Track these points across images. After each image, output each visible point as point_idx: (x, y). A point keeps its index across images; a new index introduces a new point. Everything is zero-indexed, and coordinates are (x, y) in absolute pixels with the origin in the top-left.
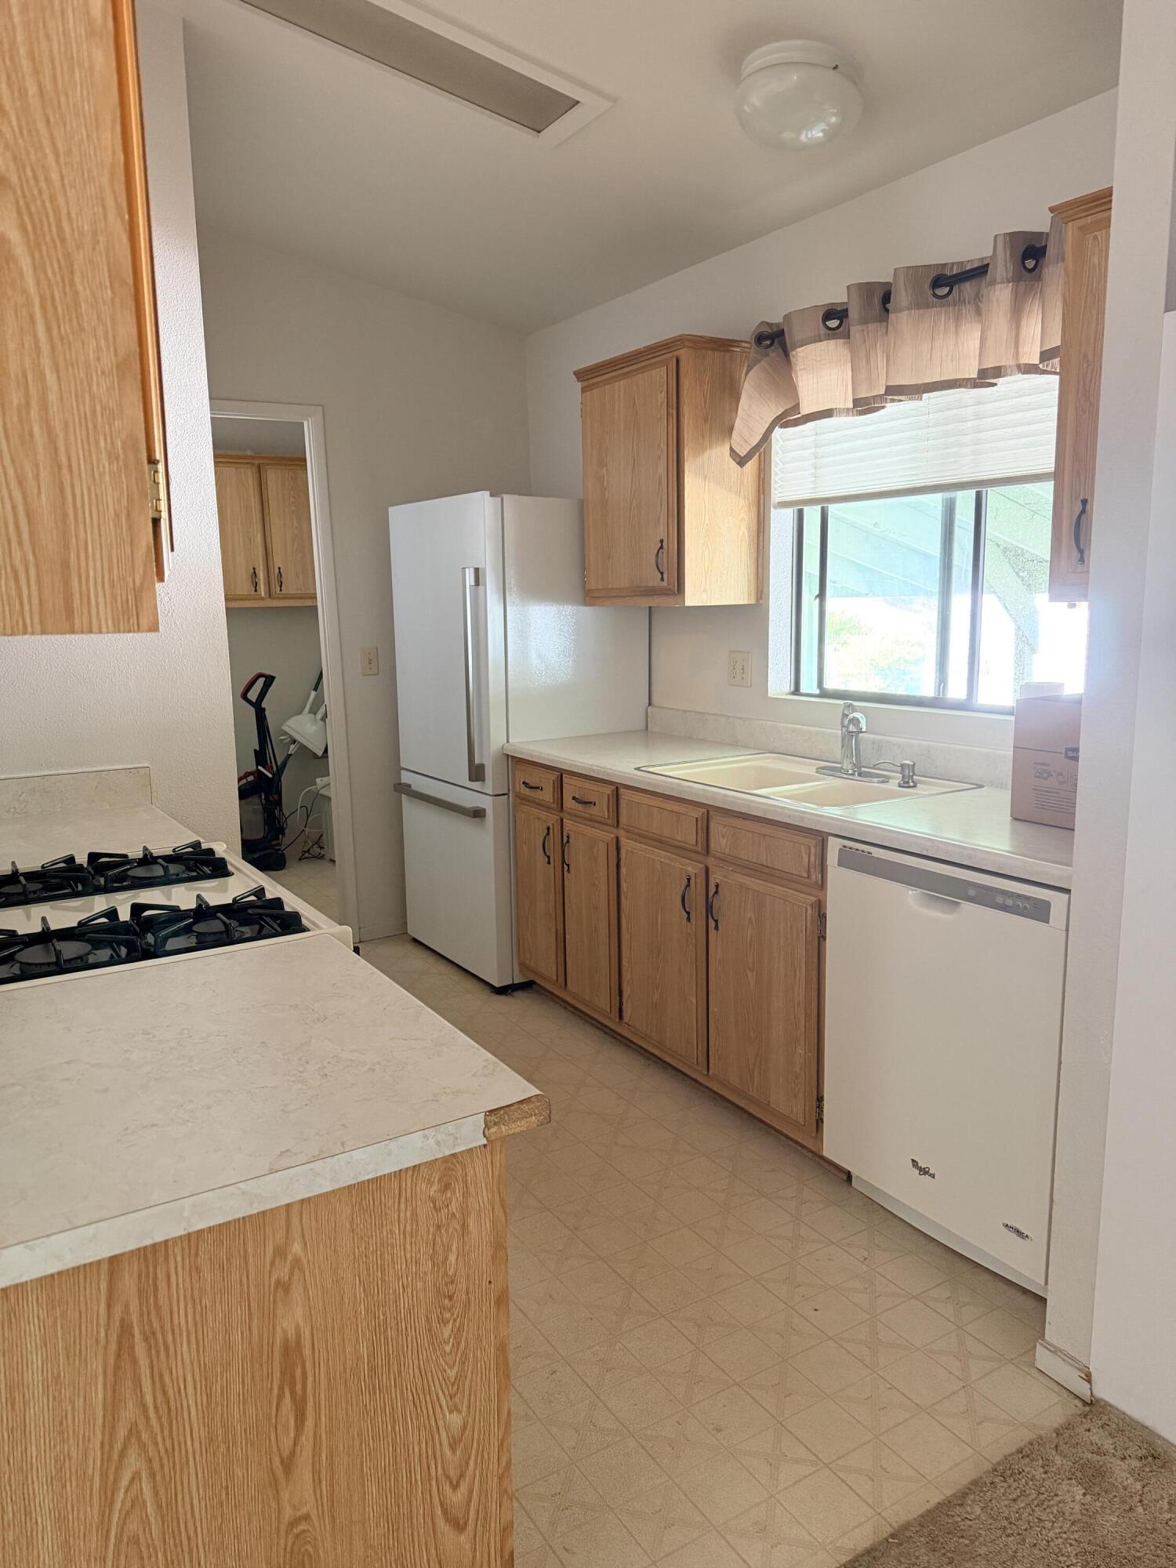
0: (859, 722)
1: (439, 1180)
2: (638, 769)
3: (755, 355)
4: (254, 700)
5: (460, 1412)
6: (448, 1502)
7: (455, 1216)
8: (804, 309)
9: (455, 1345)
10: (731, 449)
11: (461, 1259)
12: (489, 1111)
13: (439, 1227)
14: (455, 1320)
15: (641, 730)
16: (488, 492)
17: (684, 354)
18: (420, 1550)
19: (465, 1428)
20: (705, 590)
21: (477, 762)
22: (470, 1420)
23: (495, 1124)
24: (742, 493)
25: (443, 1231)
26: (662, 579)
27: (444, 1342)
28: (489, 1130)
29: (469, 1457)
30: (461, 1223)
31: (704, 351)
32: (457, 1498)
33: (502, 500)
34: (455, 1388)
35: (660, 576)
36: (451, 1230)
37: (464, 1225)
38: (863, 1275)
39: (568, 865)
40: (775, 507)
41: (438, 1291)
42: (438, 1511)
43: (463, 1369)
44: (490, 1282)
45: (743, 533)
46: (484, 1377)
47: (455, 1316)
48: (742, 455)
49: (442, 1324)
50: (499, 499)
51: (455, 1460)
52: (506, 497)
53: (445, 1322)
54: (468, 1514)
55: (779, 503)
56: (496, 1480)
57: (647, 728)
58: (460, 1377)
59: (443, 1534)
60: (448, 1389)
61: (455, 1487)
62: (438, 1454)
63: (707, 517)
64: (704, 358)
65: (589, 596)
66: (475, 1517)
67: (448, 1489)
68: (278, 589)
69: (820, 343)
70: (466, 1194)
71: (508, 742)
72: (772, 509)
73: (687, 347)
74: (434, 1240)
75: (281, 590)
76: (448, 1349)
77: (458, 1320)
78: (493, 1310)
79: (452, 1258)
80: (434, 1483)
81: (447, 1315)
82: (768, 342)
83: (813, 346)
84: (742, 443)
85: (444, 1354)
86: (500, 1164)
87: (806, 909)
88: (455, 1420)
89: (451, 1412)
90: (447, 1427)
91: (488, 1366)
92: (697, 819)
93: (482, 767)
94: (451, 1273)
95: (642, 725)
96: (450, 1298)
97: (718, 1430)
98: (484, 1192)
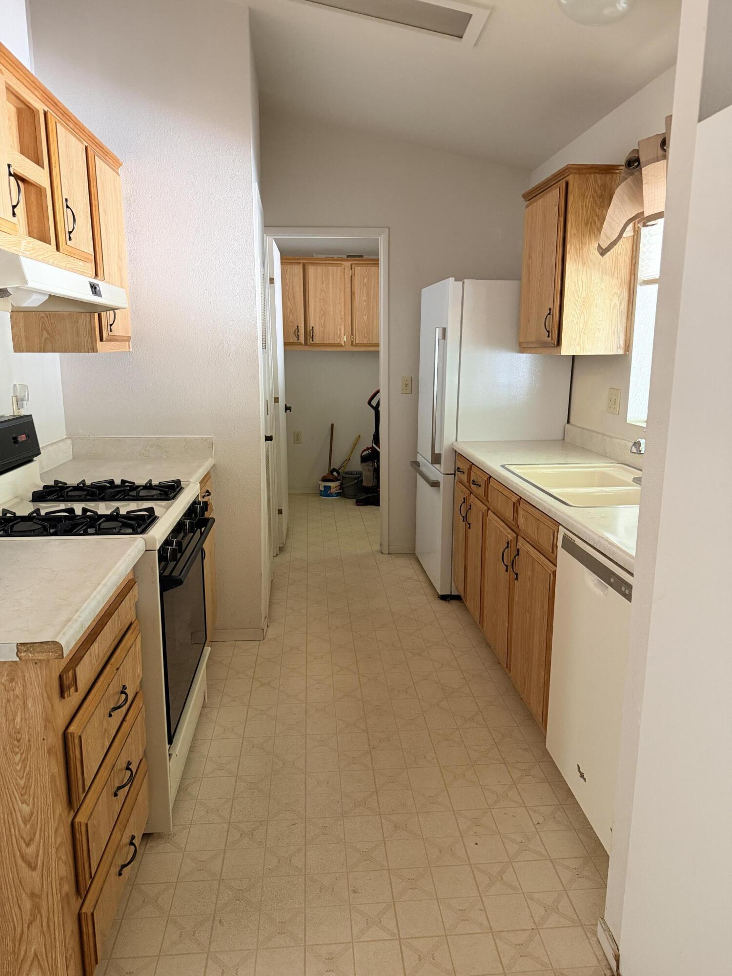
0: (640, 446)
1: (7, 675)
2: (503, 466)
3: (624, 175)
4: (374, 405)
5: (28, 805)
6: (24, 851)
7: (19, 698)
8: (649, 138)
9: (23, 767)
10: (599, 245)
11: (23, 721)
12: (20, 643)
13: (8, 701)
14: (22, 754)
15: (559, 440)
16: (453, 279)
17: (571, 178)
18: (8, 871)
19: (32, 814)
20: (579, 344)
21: (437, 451)
22: (35, 811)
23: (25, 651)
24: (616, 275)
25: (11, 703)
26: (549, 336)
27: (16, 764)
28: (20, 653)
29: (36, 832)
30: (23, 702)
31: (587, 175)
32: (30, 851)
33: (463, 283)
34: (24, 791)
35: (548, 334)
36: (16, 704)
37: (24, 703)
38: (527, 834)
39: (469, 524)
40: (641, 285)
41: (10, 735)
42: (18, 854)
43: (28, 782)
44: (44, 739)
45: (615, 303)
46: (43, 791)
47: (22, 751)
48: (604, 248)
49: (14, 754)
50: (461, 283)
51: (27, 830)
52: (466, 281)
53: (16, 754)
54: (37, 862)
55: (643, 281)
56: (54, 850)
57: (564, 439)
58: (26, 787)
59: (22, 867)
60: (20, 790)
61: (28, 845)
62: (15, 823)
63: (584, 292)
64: (587, 180)
65: (522, 348)
66: (42, 865)
67: (23, 845)
68: (311, 340)
69: (658, 163)
70: (25, 686)
71: (456, 440)
72: (638, 286)
73: (573, 173)
74: (6, 707)
75: (313, 341)
76: (18, 768)
77: (24, 755)
78: (47, 755)
79: (18, 719)
80: (14, 838)
81: (17, 750)
82: (636, 164)
83: (653, 165)
84: (605, 239)
85: (16, 770)
86: (46, 675)
87: (550, 574)
88: (26, 809)
89: (22, 803)
90: (20, 811)
91: (45, 785)
92: (514, 503)
93: (439, 455)
94: (18, 727)
95: (561, 437)
96: (18, 741)
97: (354, 892)
98: (37, 689)
